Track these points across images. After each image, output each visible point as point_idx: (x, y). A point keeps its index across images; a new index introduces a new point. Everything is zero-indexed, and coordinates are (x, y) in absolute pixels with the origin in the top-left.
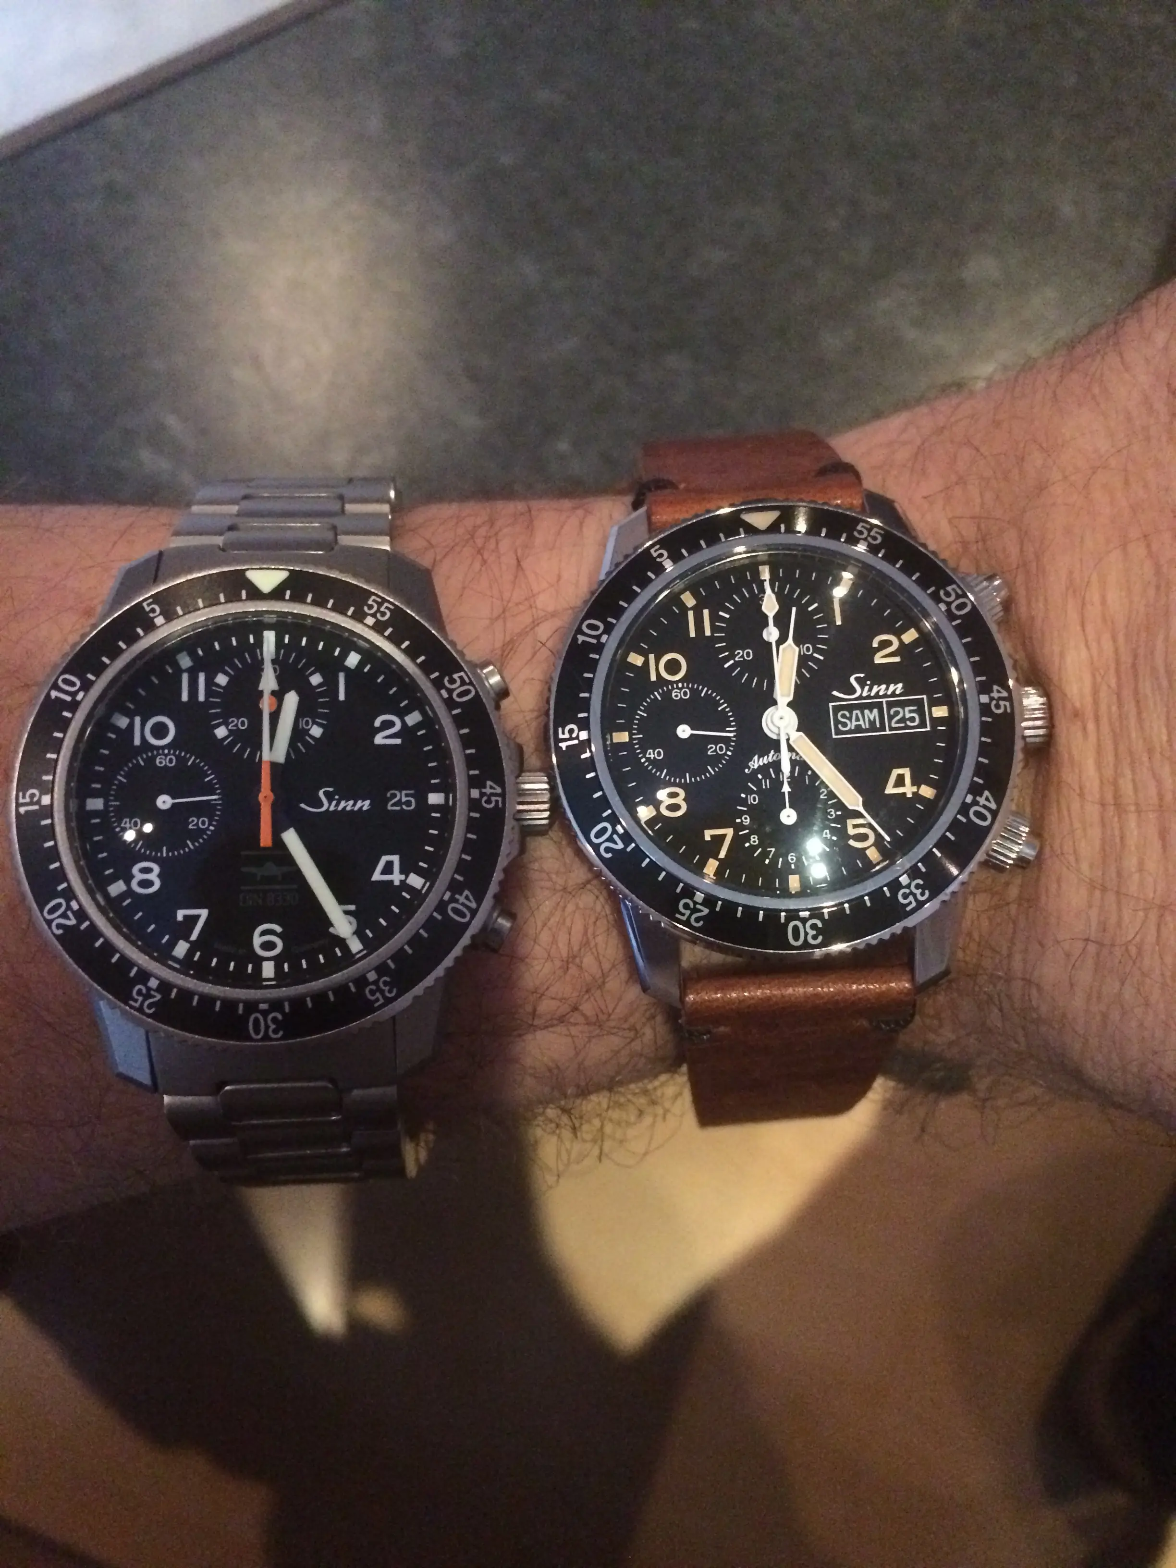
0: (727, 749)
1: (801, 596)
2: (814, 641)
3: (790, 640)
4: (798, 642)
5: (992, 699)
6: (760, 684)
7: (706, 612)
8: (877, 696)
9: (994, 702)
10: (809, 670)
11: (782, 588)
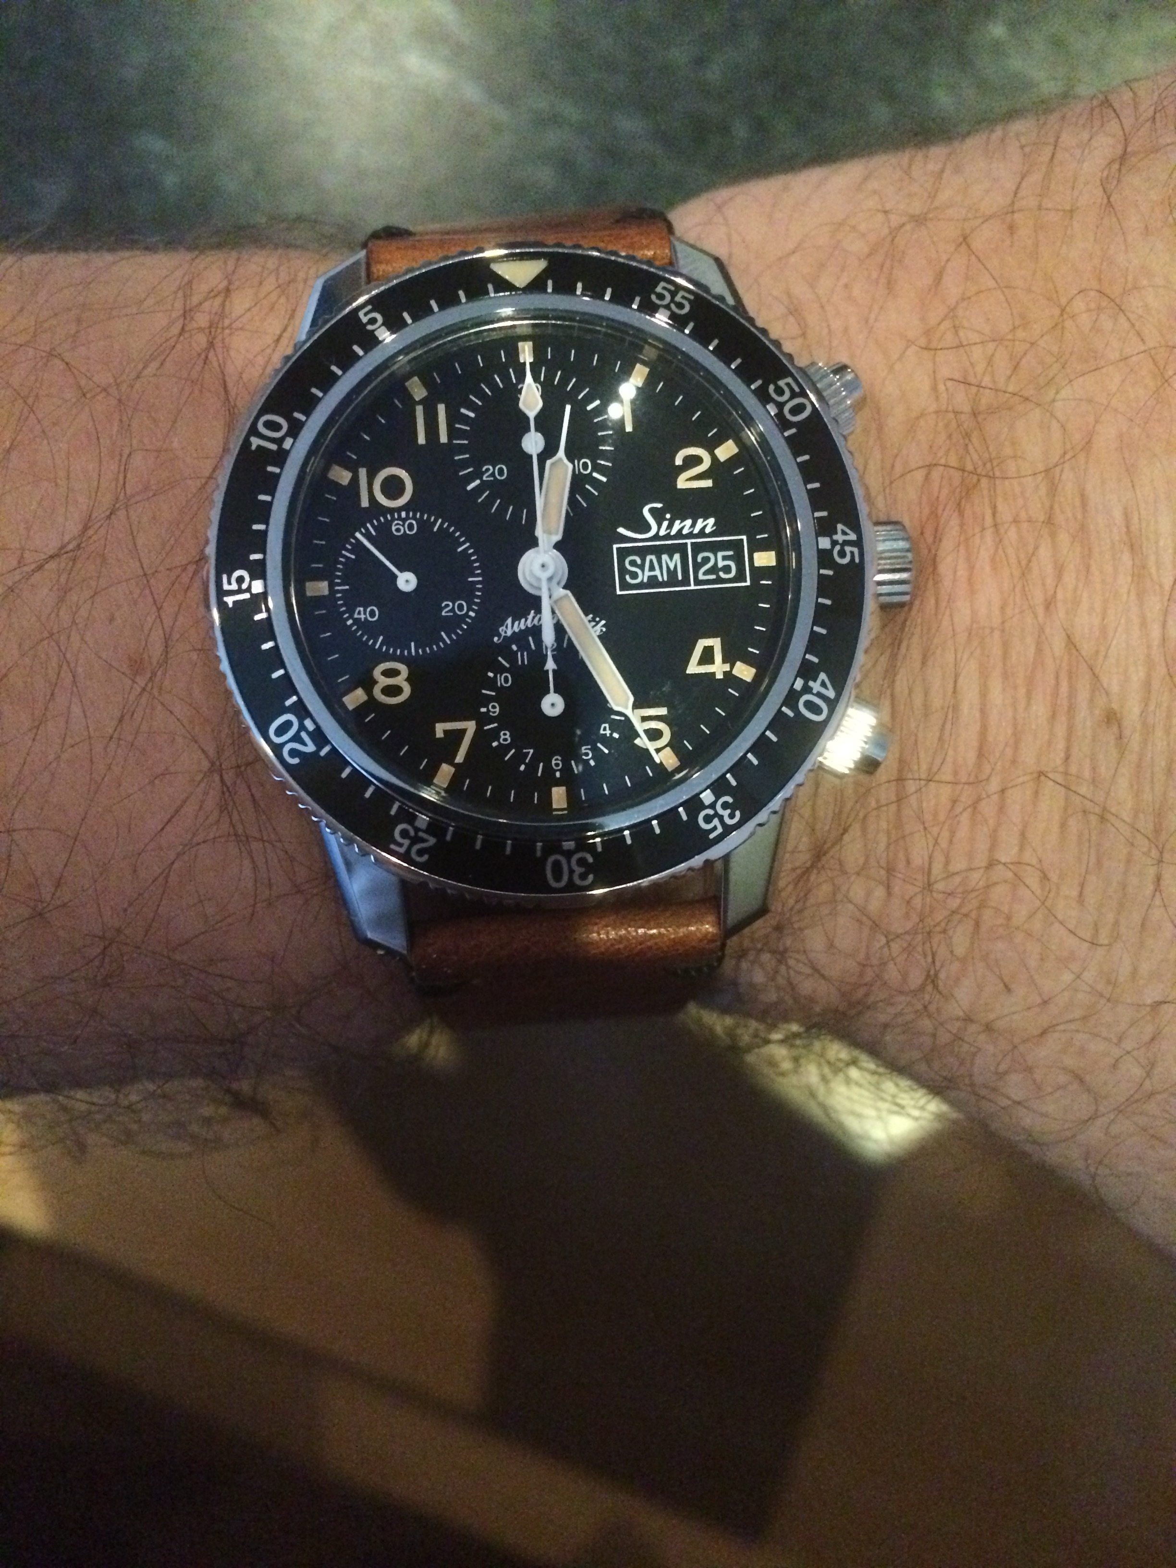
0: (469, 609)
1: (577, 389)
2: (595, 455)
3: (561, 453)
4: (571, 455)
5: (834, 543)
6: (516, 515)
7: (441, 408)
8: (679, 535)
9: (837, 548)
10: (587, 495)
11: (550, 377)
